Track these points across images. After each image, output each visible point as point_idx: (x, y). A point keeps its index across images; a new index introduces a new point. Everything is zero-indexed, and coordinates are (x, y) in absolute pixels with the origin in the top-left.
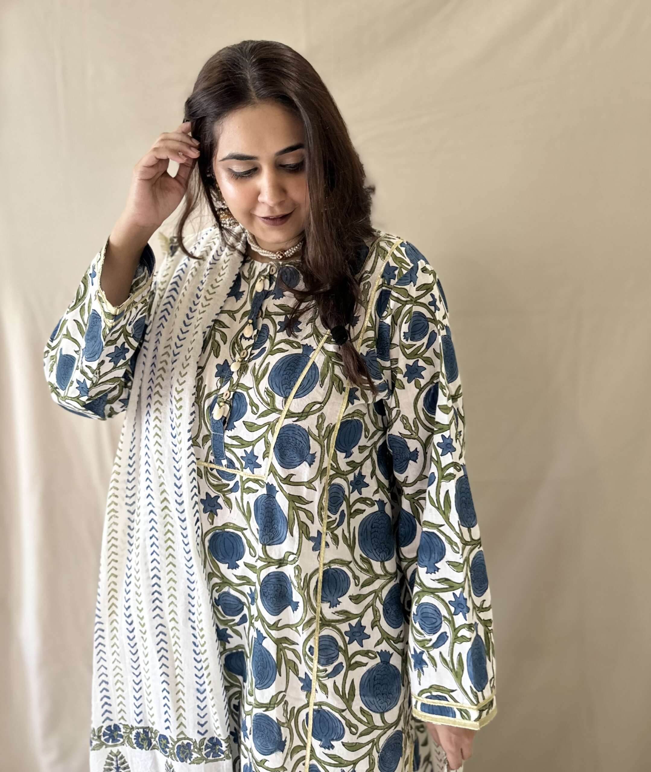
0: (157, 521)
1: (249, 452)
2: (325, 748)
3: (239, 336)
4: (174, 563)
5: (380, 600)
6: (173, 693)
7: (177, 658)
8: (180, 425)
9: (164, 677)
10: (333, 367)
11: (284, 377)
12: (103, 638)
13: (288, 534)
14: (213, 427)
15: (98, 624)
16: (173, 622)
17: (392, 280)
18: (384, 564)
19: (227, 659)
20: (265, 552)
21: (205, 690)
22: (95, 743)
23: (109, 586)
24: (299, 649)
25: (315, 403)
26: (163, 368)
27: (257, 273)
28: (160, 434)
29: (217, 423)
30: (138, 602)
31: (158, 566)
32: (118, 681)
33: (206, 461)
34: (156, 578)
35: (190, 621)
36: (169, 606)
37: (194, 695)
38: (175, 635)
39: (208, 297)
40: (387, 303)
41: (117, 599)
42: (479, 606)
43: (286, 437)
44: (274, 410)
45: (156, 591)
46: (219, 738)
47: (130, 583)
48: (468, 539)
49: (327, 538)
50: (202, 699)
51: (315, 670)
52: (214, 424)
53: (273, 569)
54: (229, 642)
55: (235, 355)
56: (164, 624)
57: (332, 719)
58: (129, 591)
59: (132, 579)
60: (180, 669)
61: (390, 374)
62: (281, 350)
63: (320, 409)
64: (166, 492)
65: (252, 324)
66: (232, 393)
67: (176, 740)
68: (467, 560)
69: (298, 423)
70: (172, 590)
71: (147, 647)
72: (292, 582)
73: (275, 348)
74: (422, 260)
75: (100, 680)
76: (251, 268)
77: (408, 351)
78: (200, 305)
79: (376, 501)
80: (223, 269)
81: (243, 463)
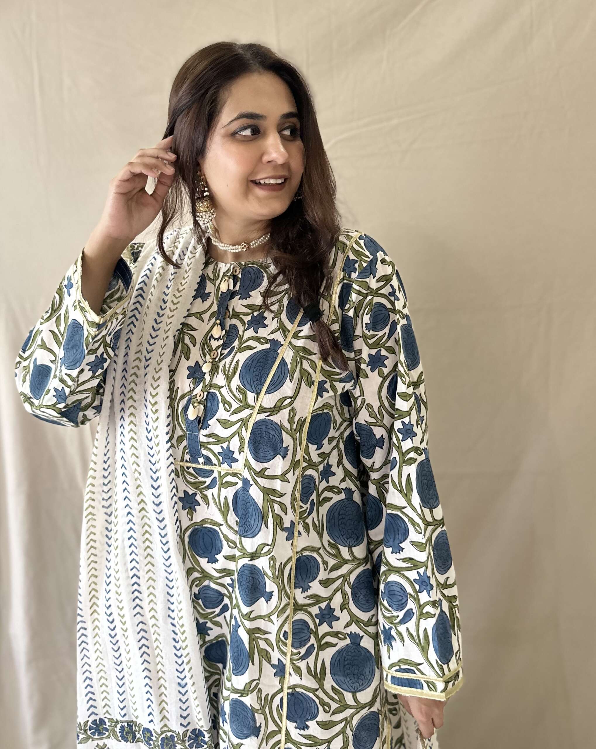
0: (134, 522)
1: (225, 448)
2: (300, 729)
3: (208, 337)
4: (152, 563)
5: (349, 584)
6: (155, 688)
7: (158, 654)
8: (157, 428)
9: (146, 673)
10: (301, 362)
11: (254, 374)
12: (86, 636)
13: (263, 525)
14: (188, 427)
15: (80, 623)
16: (153, 619)
17: (353, 273)
18: (351, 550)
19: (206, 651)
20: (241, 543)
21: (186, 684)
22: (81, 736)
23: (90, 586)
24: (272, 638)
25: (286, 398)
26: (135, 374)
27: (221, 274)
28: (136, 438)
29: (192, 423)
30: (118, 601)
31: (137, 566)
32: (101, 677)
33: (182, 460)
34: (135, 577)
35: (169, 618)
36: (149, 604)
37: (175, 690)
38: (155, 632)
39: (175, 301)
40: (349, 296)
41: (98, 598)
42: (442, 583)
43: (259, 432)
44: (247, 406)
45: (136, 590)
46: (202, 729)
47: (110, 583)
48: (430, 519)
49: (299, 527)
50: (183, 693)
51: (289, 655)
52: (189, 424)
54: (209, 635)
55: (205, 356)
56: (144, 621)
57: (306, 700)
58: (110, 591)
59: (112, 579)
60: (162, 664)
61: (355, 364)
62: (250, 348)
63: (291, 403)
64: (143, 494)
65: (220, 324)
66: (206, 394)
67: (160, 733)
68: (429, 539)
69: (271, 418)
70: (151, 588)
71: (128, 644)
72: (265, 574)
73: (243, 345)
74: (380, 252)
75: (84, 677)
76: (215, 269)
77: (371, 342)
78: (168, 309)
79: (342, 489)
80: (187, 273)
81: (221, 458)
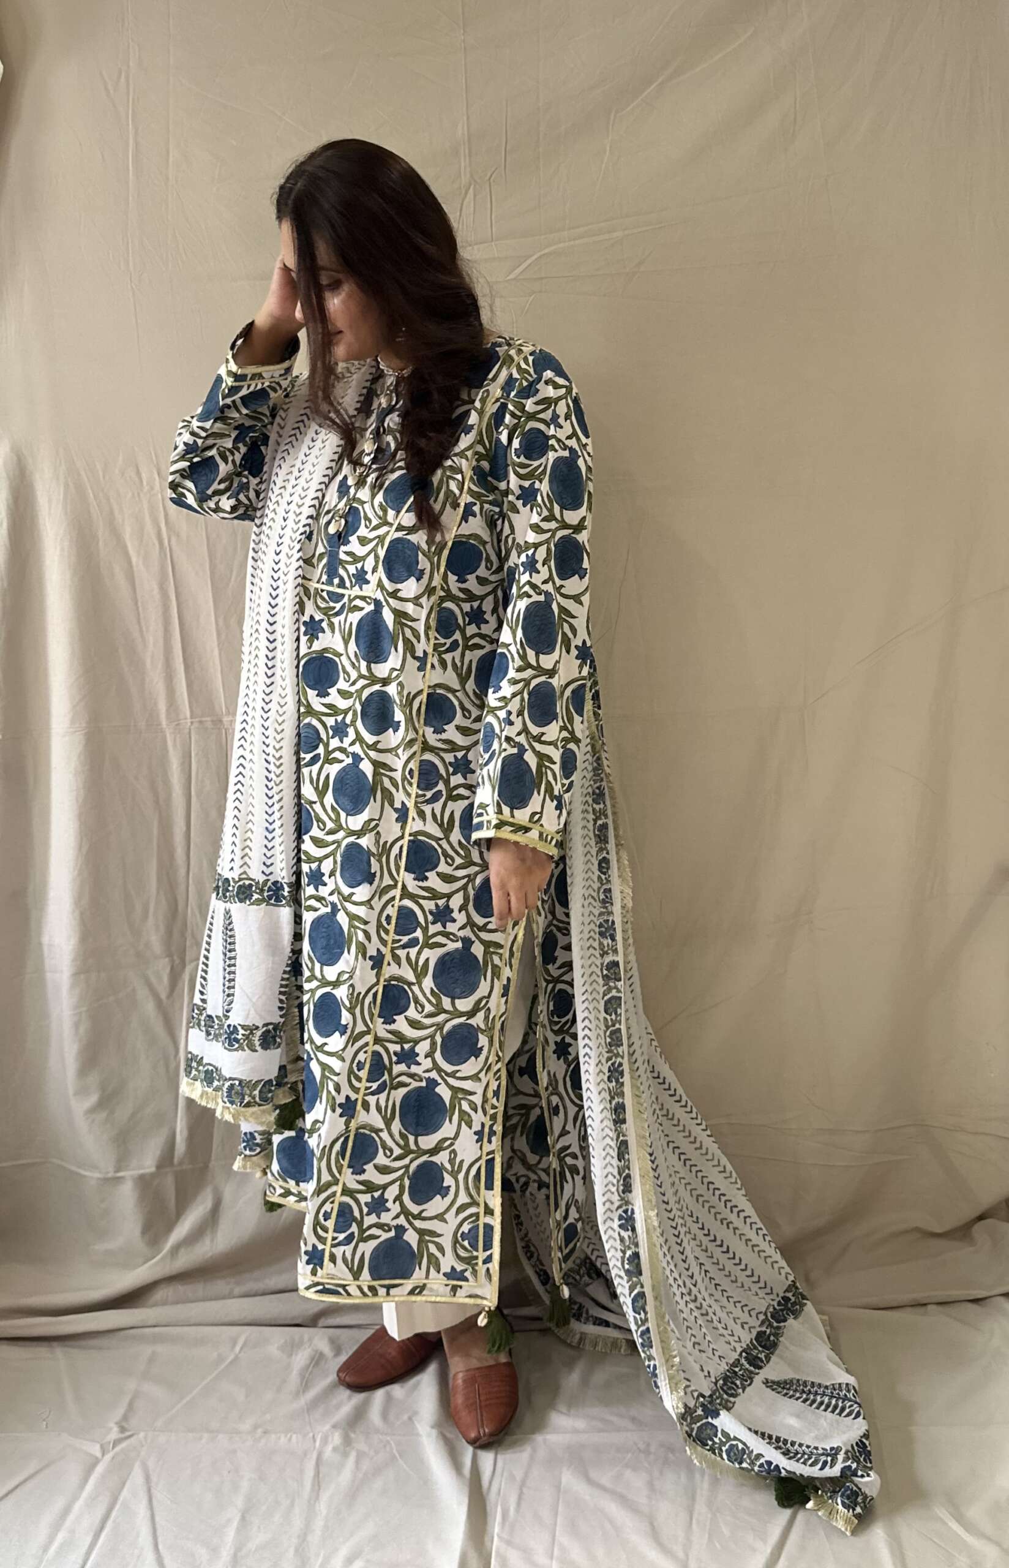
1: (359, 568)
2: (419, 880)
10: (448, 482)
11: (399, 493)
13: (393, 651)
14: (329, 543)
17: (511, 392)
20: (369, 669)
21: (275, 830)
24: (398, 776)
29: (333, 538)
33: (318, 582)
37: (262, 835)
40: (504, 418)
43: (395, 551)
44: (386, 523)
49: (433, 659)
50: (270, 839)
51: (413, 796)
53: (377, 687)
55: (355, 471)
62: (401, 468)
65: (373, 439)
66: (348, 508)
69: (408, 537)
72: (395, 702)
74: (548, 371)
77: (523, 472)
81: (354, 580)
